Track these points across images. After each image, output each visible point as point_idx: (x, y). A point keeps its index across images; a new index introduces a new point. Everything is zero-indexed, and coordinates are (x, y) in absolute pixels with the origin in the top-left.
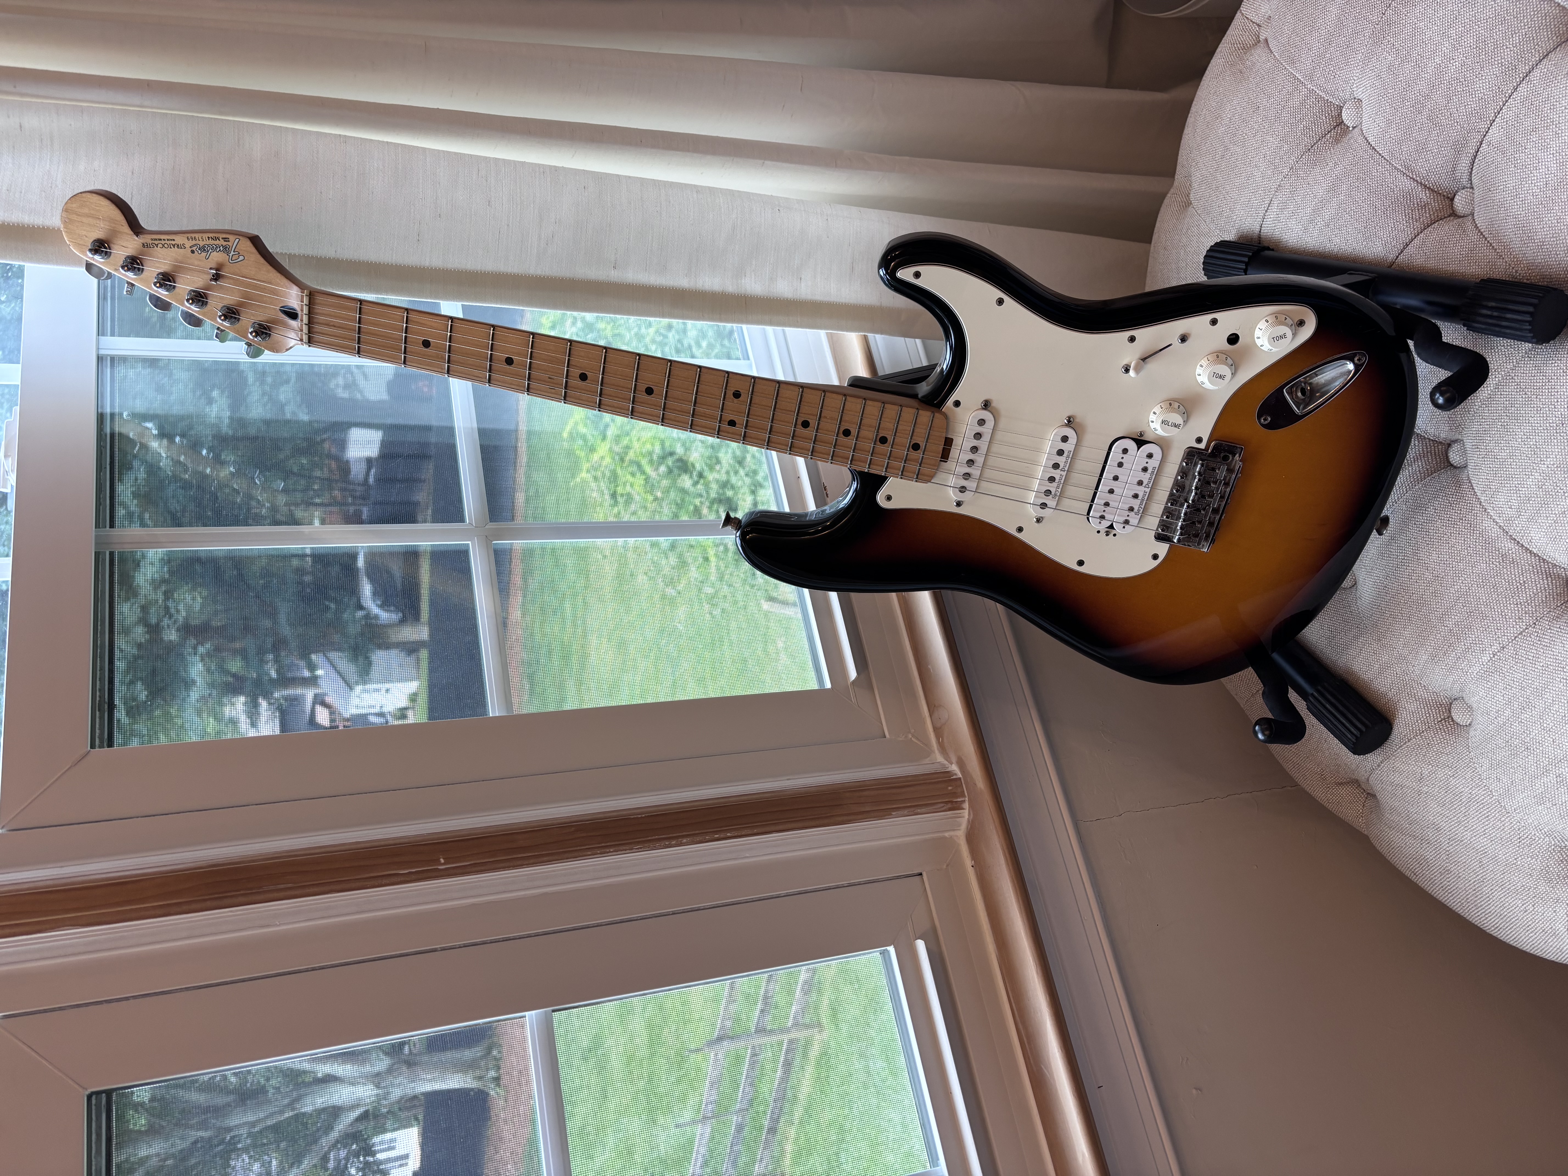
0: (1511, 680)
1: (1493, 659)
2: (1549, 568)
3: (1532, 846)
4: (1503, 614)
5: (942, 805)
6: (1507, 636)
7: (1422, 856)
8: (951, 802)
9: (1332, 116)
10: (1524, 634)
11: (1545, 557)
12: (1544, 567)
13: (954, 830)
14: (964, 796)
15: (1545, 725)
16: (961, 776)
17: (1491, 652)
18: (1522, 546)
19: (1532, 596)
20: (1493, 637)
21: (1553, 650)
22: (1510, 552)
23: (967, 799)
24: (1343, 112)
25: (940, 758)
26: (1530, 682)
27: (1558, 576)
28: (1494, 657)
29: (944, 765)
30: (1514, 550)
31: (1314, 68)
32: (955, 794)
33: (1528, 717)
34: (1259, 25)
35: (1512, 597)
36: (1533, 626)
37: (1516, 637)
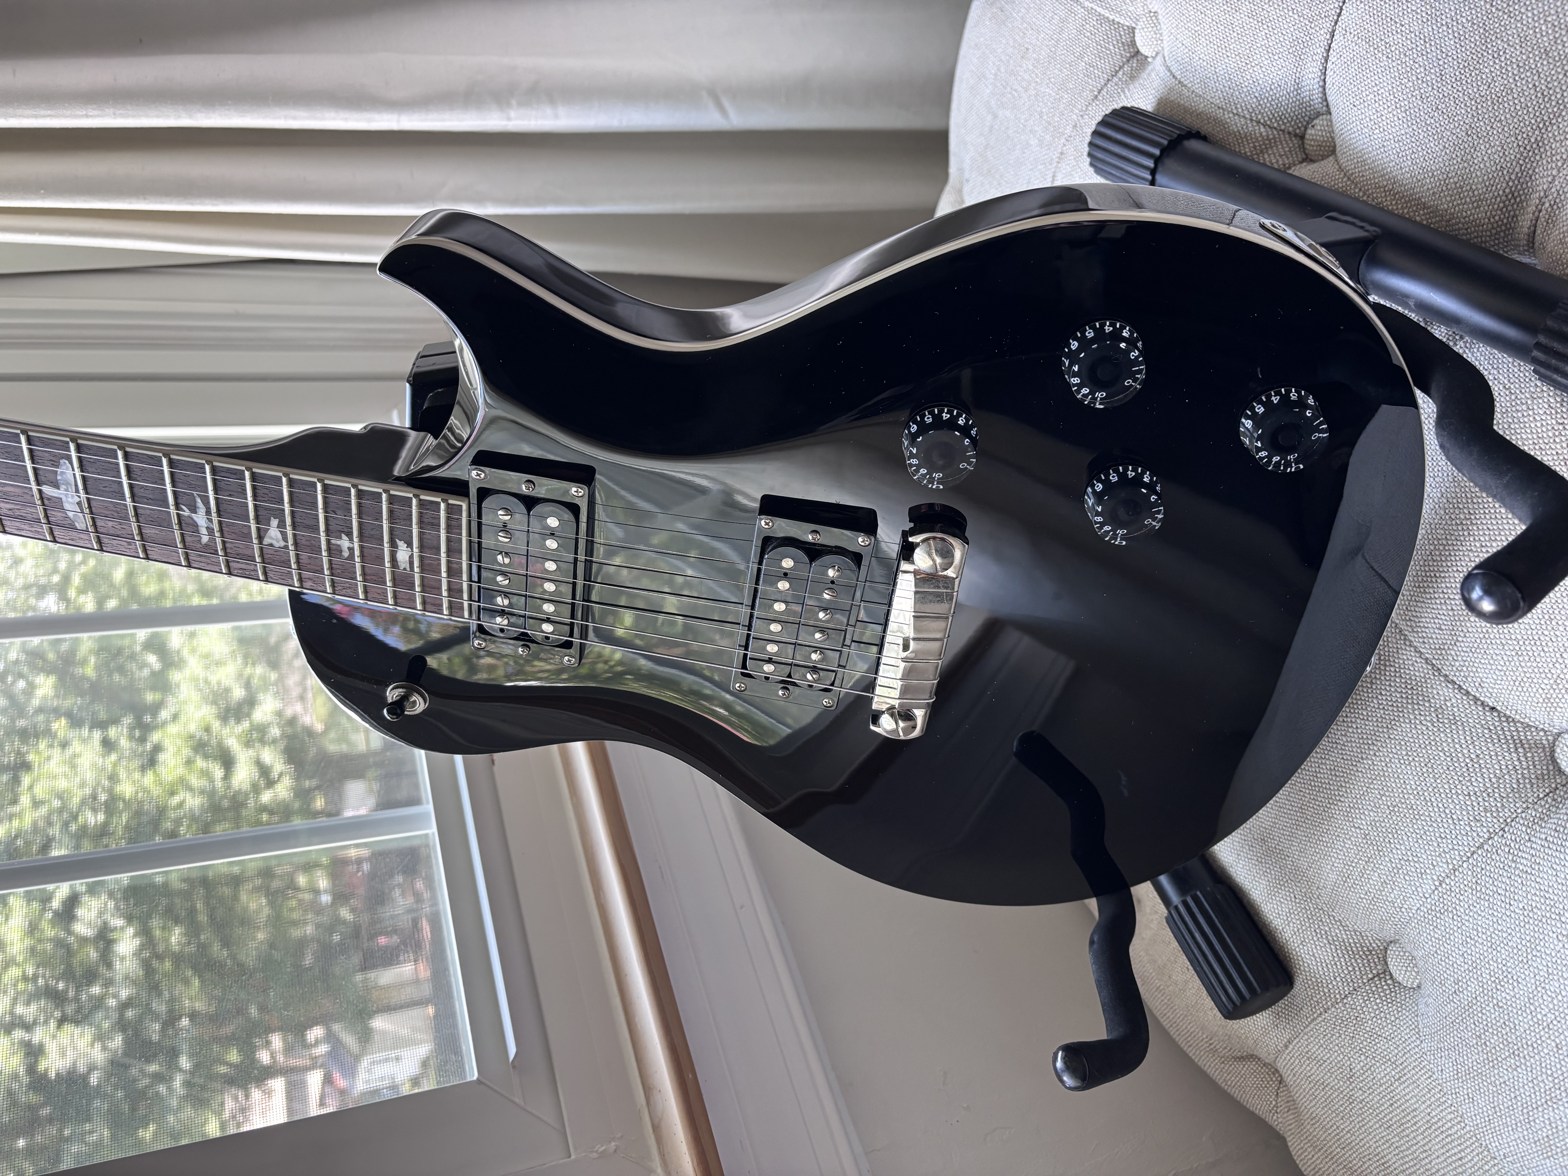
0: (1473, 929)
1: (1440, 889)
2: (1518, 732)
4: (1447, 811)
6: (1459, 851)
9: (1122, 43)
10: (1486, 847)
11: (1508, 713)
12: (1509, 730)
15: (1539, 1016)
17: (1435, 877)
18: (1468, 693)
19: (1494, 780)
20: (1435, 851)
21: (1538, 880)
22: (1449, 704)
24: (1136, 35)
26: (1505, 935)
27: (1535, 743)
28: (1441, 884)
30: (1454, 701)
33: (1508, 998)
35: (1460, 781)
36: (1501, 833)
37: (1474, 853)
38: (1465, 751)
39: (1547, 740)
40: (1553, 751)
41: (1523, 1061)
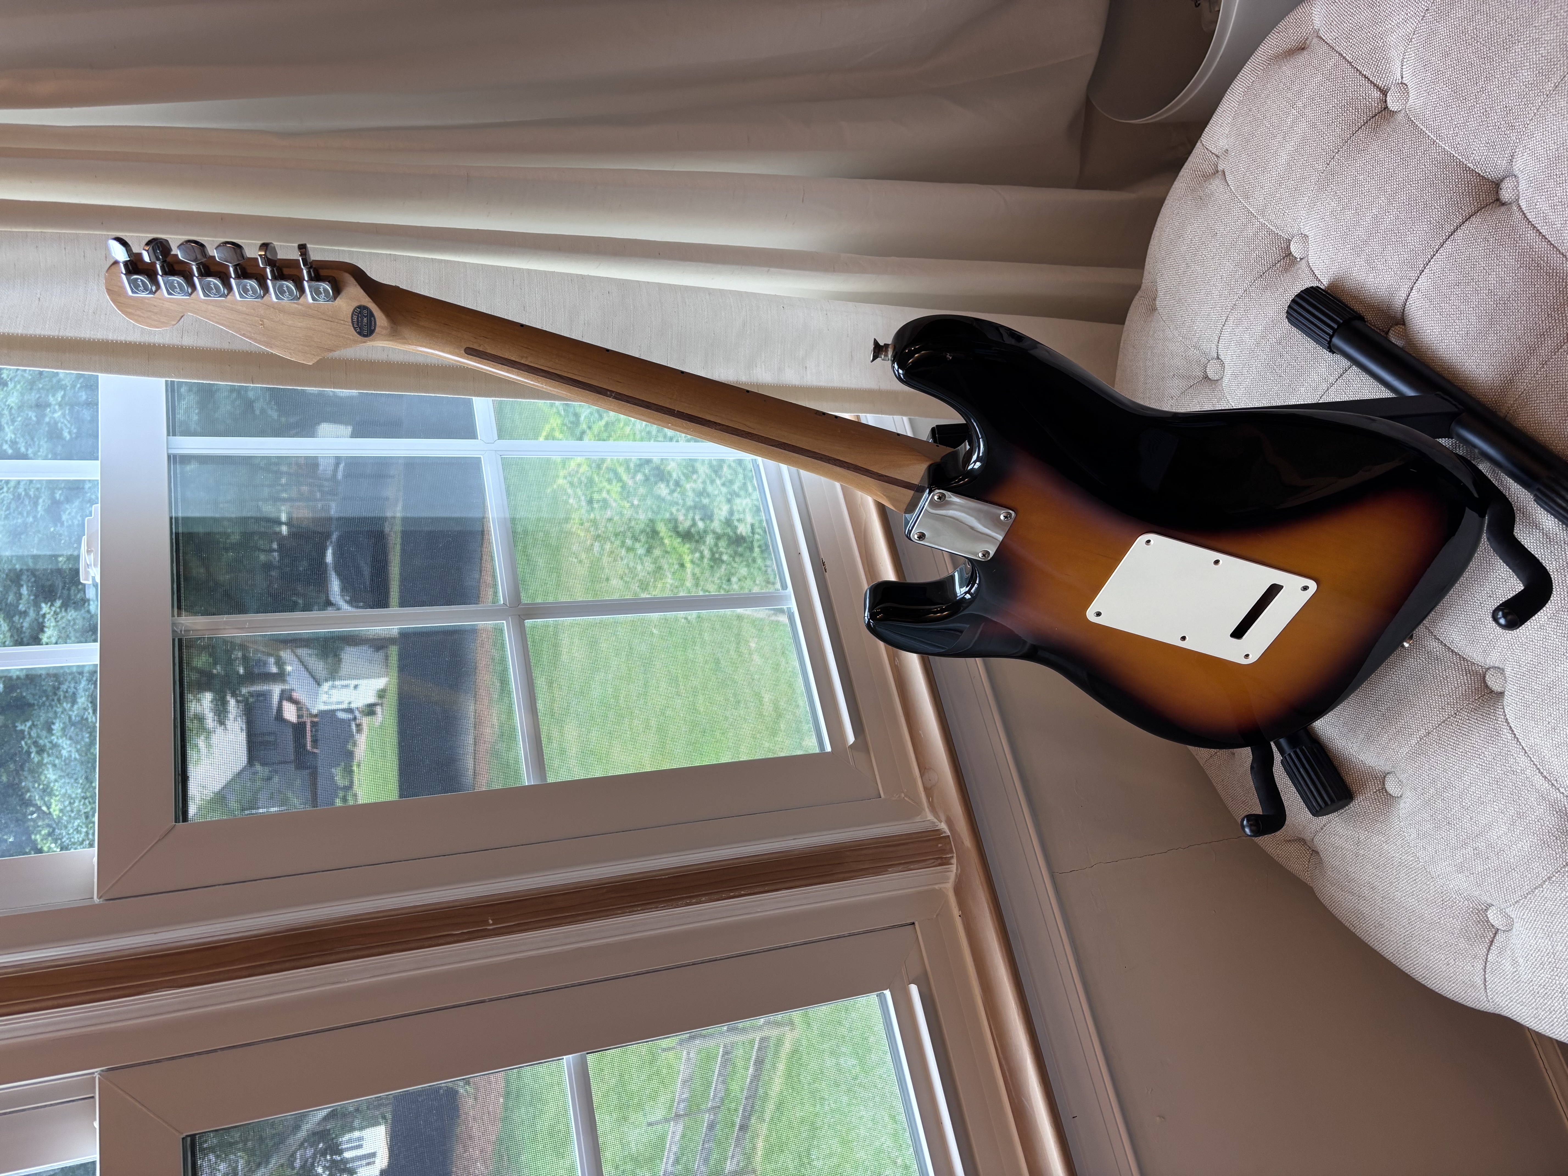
0: (1435, 762)
1: (1420, 742)
2: (1468, 666)
3: (1454, 908)
4: (1429, 703)
5: (933, 861)
6: (1432, 723)
7: (1359, 910)
8: (941, 858)
9: (1281, 248)
10: (1446, 722)
11: (1464, 656)
12: (1464, 665)
13: (943, 883)
14: (952, 852)
15: (1464, 804)
16: (949, 834)
17: (1418, 737)
18: (1445, 645)
19: (1453, 689)
20: (1420, 723)
21: (1470, 738)
22: (1435, 650)
23: (955, 855)
24: (1291, 245)
25: (930, 817)
26: (1451, 765)
27: (1476, 672)
28: (1421, 740)
29: (934, 823)
30: (1438, 649)
31: (1266, 205)
32: (943, 851)
33: (1449, 795)
34: (1217, 156)
35: (1437, 689)
36: (1454, 716)
37: (1439, 725)
38: (1441, 674)
39: (1482, 671)
40: (1484, 677)
41: (1453, 826)
